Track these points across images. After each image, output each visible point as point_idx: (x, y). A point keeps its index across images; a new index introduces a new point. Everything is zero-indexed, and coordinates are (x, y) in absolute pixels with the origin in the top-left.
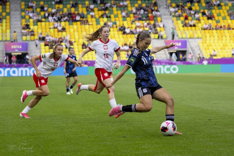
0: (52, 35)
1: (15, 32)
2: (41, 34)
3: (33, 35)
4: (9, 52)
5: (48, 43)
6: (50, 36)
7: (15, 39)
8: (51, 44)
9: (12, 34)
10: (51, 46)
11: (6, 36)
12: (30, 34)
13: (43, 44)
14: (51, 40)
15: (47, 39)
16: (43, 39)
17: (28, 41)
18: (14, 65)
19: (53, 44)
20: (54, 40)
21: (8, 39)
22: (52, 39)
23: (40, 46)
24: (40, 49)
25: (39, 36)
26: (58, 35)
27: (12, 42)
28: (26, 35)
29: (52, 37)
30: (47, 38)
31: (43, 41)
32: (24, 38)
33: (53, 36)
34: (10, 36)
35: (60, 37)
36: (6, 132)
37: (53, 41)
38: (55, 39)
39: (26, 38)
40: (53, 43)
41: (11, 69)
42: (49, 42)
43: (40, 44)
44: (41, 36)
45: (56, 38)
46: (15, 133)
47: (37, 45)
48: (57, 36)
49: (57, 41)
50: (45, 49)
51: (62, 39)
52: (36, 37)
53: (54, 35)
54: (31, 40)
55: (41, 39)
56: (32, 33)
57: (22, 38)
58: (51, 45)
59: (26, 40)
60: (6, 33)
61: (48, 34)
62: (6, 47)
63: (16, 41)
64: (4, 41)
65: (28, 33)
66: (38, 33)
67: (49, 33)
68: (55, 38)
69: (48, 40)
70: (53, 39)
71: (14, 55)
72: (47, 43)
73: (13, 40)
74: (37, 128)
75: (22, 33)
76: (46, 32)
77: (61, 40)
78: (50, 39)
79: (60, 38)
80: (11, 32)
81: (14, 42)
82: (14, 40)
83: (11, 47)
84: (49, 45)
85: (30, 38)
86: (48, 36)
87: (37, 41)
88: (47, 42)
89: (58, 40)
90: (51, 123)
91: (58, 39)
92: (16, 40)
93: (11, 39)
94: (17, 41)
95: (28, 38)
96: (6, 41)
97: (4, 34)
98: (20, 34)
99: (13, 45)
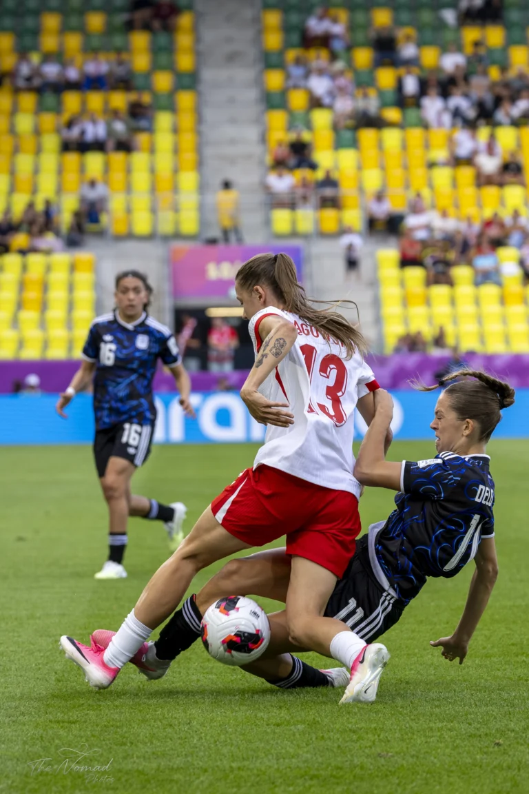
0: (445, 202)
1: (227, 185)
2: (380, 197)
3: (333, 203)
4: (193, 301)
5: (418, 248)
6: (434, 207)
7: (227, 223)
8: (438, 254)
9: (210, 198)
10: (440, 267)
11: (176, 209)
12: (314, 199)
13: (388, 254)
14: (438, 235)
15: (412, 230)
16: (390, 226)
17: (306, 236)
18: (225, 378)
19: (452, 255)
20: (458, 232)
21: (189, 224)
22: (444, 224)
23: (376, 267)
24: (374, 283)
25: (365, 209)
26: (480, 205)
27: (212, 242)
28: (292, 206)
29: (444, 214)
30: (412, 221)
31: (393, 241)
32: (282, 220)
33: (451, 211)
34: (201, 208)
35: (488, 213)
36: (178, 762)
37: (449, 241)
38: (463, 227)
39: (294, 223)
40: (445, 250)
41: (204, 400)
42: (424, 244)
43: (372, 255)
44: (382, 210)
45: (469, 220)
46: (232, 770)
47: (352, 263)
48: (470, 209)
49: (473, 241)
50: (402, 284)
51: (502, 225)
52: (353, 217)
53: (457, 206)
54: (322, 235)
55: (380, 226)
56: (328, 192)
57: (268, 222)
58: (436, 263)
59: (294, 234)
60: (175, 189)
61: (419, 195)
62: (180, 271)
63: (233, 238)
64: (166, 238)
65: (300, 192)
66: (361, 190)
67: (426, 193)
68: (459, 218)
69: (421, 235)
70: (450, 224)
71: (225, 319)
72: (412, 252)
73: (215, 233)
74: (360, 738)
75: (266, 188)
76: (407, 186)
77: (494, 232)
78: (429, 228)
79: (488, 224)
80: (202, 188)
81: (221, 246)
82: (226, 233)
83: (203, 272)
84: (428, 261)
85: (317, 222)
86: (416, 209)
87: (356, 240)
88: (413, 243)
89: (481, 235)
90: (437, 710)
91: (477, 226)
92: (236, 230)
93: (203, 223)
94: (240, 240)
95: (306, 218)
96: (177, 236)
97: (165, 197)
98: (259, 197)
99: (219, 261)
